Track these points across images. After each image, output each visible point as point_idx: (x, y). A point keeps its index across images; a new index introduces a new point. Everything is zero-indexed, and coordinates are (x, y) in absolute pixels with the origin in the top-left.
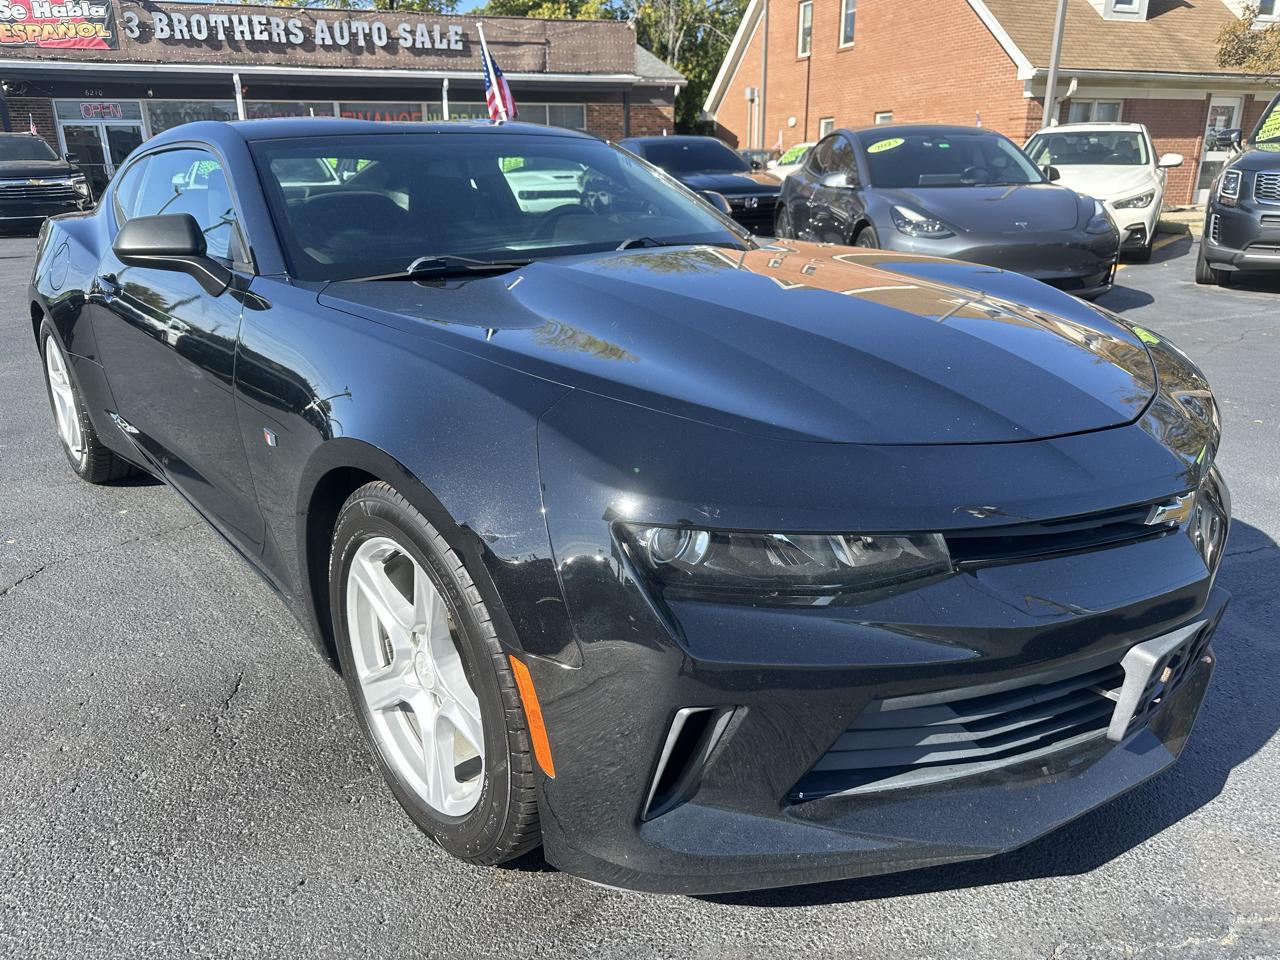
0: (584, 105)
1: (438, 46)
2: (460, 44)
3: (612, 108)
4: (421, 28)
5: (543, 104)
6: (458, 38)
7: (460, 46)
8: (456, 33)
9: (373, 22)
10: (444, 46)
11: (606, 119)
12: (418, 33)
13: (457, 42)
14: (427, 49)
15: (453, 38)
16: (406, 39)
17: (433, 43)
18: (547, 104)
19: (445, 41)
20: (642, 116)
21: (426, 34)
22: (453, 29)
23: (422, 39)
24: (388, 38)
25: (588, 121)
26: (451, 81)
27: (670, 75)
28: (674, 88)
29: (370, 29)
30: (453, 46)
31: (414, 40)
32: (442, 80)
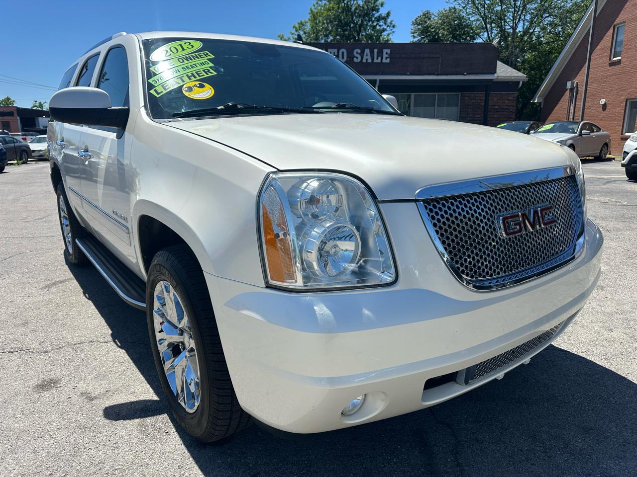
0: (460, 93)
1: (375, 61)
2: (388, 59)
3: (477, 95)
4: (367, 51)
5: (435, 93)
6: (387, 56)
7: (388, 61)
8: (387, 53)
9: (340, 49)
10: (379, 60)
11: (473, 101)
12: (365, 54)
13: (386, 58)
14: (369, 63)
15: (385, 56)
16: (357, 58)
17: (373, 59)
18: (437, 94)
19: (380, 58)
20: (496, 99)
21: (369, 54)
22: (385, 51)
23: (367, 58)
24: (347, 58)
25: (461, 103)
26: (381, 80)
27: (516, 75)
28: (519, 82)
29: (338, 52)
30: (384, 61)
31: (362, 58)
32: (376, 80)
